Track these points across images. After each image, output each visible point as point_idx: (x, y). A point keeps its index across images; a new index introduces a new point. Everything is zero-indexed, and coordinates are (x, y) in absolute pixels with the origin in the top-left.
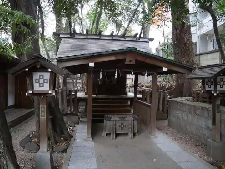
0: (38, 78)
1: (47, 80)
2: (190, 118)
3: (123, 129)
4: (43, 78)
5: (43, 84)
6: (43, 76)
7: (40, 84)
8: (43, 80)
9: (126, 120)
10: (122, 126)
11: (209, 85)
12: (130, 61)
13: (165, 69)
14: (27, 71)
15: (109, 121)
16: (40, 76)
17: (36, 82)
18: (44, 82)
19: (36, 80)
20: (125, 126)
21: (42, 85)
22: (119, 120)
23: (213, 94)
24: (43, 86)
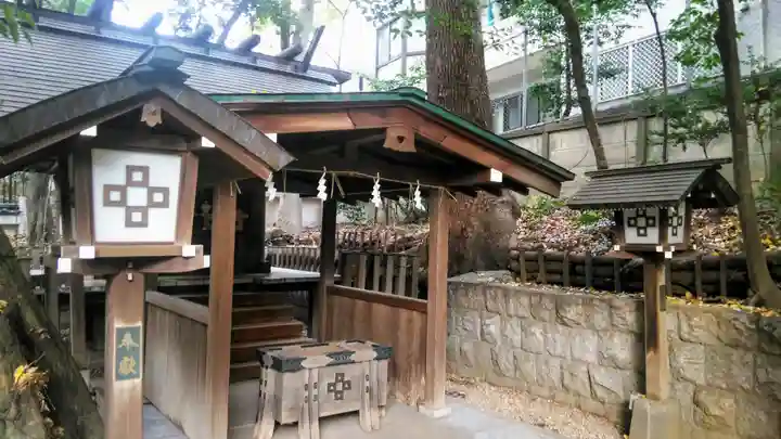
0: (119, 178)
1: (165, 191)
2: (538, 335)
3: (341, 398)
4: (144, 183)
5: (144, 211)
6: (145, 170)
7: (130, 210)
8: (143, 192)
9: (353, 362)
10: (339, 387)
11: (639, 228)
12: (401, 139)
13: (496, 176)
14: (90, 137)
15: (293, 371)
16: (130, 170)
17: (108, 203)
18: (152, 204)
19: (108, 189)
20: (349, 382)
21: (137, 217)
22: (329, 365)
23: (663, 254)
24: (143, 224)
